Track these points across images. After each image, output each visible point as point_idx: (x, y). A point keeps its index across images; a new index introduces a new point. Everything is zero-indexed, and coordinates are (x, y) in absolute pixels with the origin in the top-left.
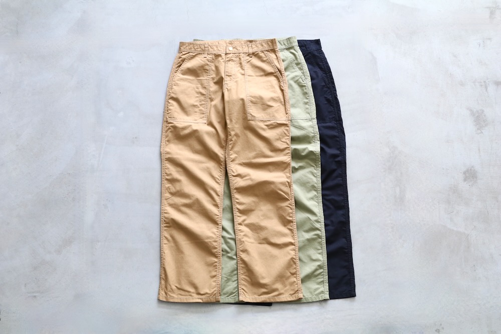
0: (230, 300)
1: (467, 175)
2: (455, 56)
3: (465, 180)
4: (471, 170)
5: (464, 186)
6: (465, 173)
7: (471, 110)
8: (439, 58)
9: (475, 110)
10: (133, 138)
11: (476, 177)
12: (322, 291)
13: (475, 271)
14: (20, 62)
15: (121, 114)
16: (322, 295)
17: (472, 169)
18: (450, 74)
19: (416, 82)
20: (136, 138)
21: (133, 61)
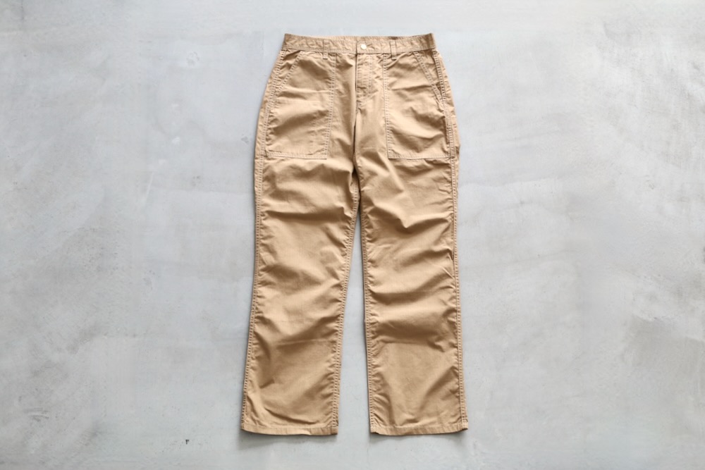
2: (696, 67)
10: (194, 178)
14: (25, 56)
15: (177, 140)
18: (689, 95)
19: (635, 106)
20: (198, 177)
21: (198, 59)
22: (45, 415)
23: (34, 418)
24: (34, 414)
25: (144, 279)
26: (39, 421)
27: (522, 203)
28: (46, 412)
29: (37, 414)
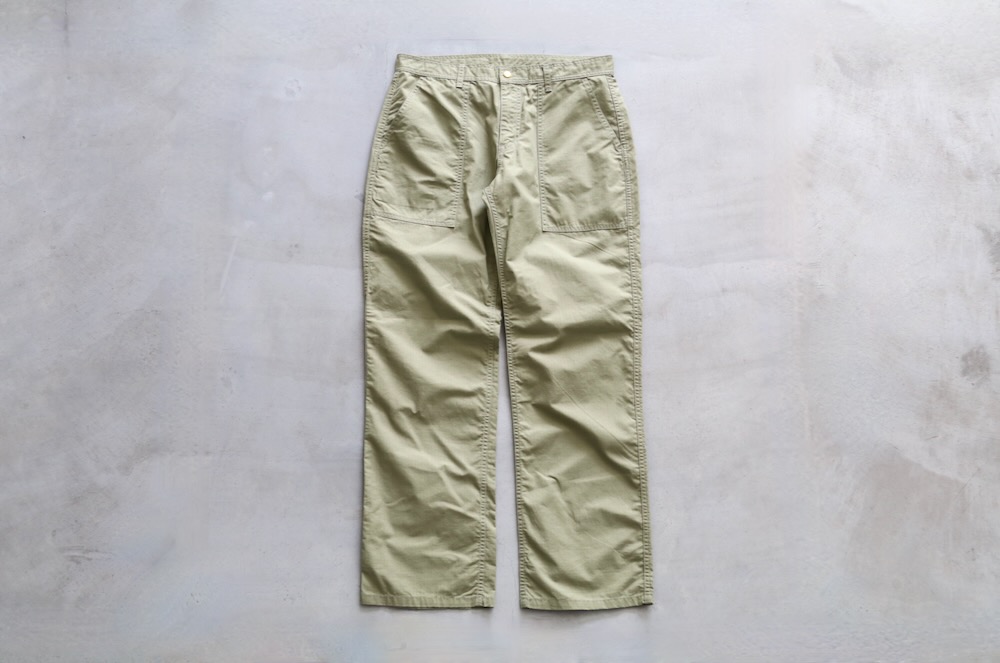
0: (463, 601)
1: (970, 363)
2: (959, 117)
3: (965, 372)
4: (978, 352)
5: (962, 385)
6: (964, 358)
7: (985, 231)
8: (927, 120)
9: (993, 230)
10: (291, 246)
11: (988, 369)
12: (640, 587)
13: (974, 560)
14: (69, 78)
15: (269, 196)
16: (639, 594)
17: (981, 351)
18: (948, 154)
19: (877, 166)
20: (296, 246)
21: (300, 88)
22: (86, 555)
23: (73, 559)
24: (72, 553)
25: (222, 379)
26: (78, 563)
27: (724, 290)
28: (88, 551)
29: (76, 554)
